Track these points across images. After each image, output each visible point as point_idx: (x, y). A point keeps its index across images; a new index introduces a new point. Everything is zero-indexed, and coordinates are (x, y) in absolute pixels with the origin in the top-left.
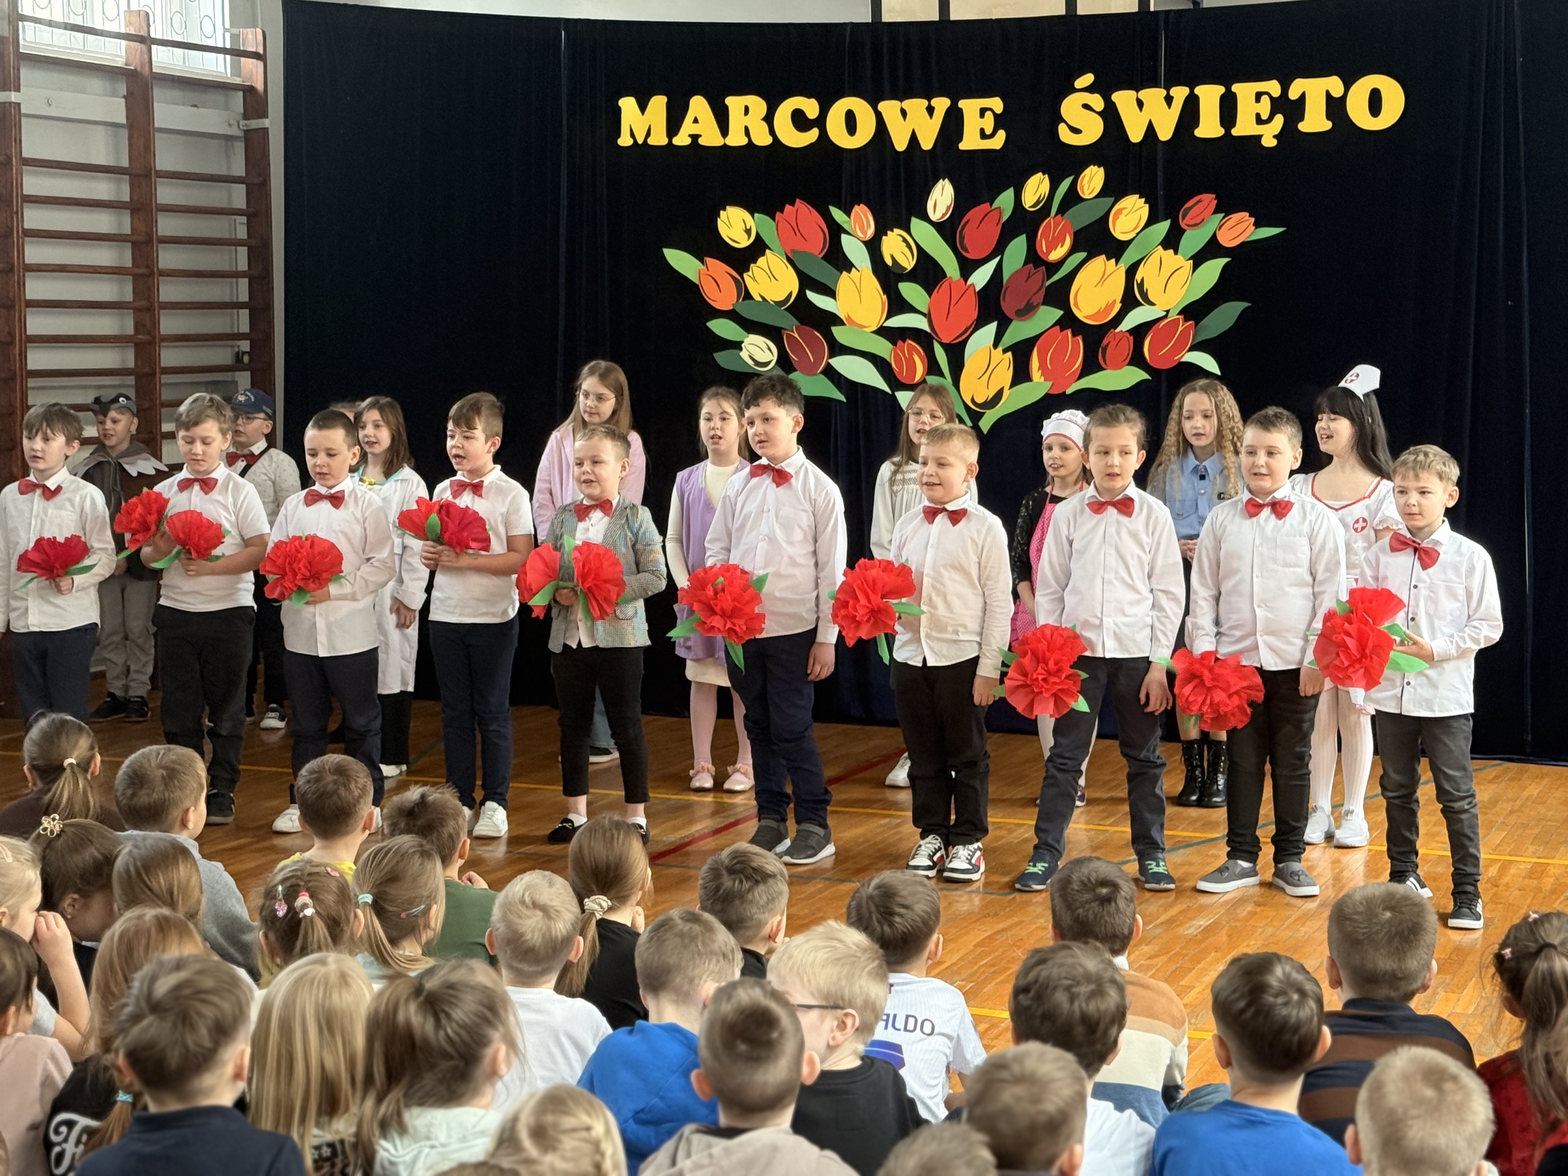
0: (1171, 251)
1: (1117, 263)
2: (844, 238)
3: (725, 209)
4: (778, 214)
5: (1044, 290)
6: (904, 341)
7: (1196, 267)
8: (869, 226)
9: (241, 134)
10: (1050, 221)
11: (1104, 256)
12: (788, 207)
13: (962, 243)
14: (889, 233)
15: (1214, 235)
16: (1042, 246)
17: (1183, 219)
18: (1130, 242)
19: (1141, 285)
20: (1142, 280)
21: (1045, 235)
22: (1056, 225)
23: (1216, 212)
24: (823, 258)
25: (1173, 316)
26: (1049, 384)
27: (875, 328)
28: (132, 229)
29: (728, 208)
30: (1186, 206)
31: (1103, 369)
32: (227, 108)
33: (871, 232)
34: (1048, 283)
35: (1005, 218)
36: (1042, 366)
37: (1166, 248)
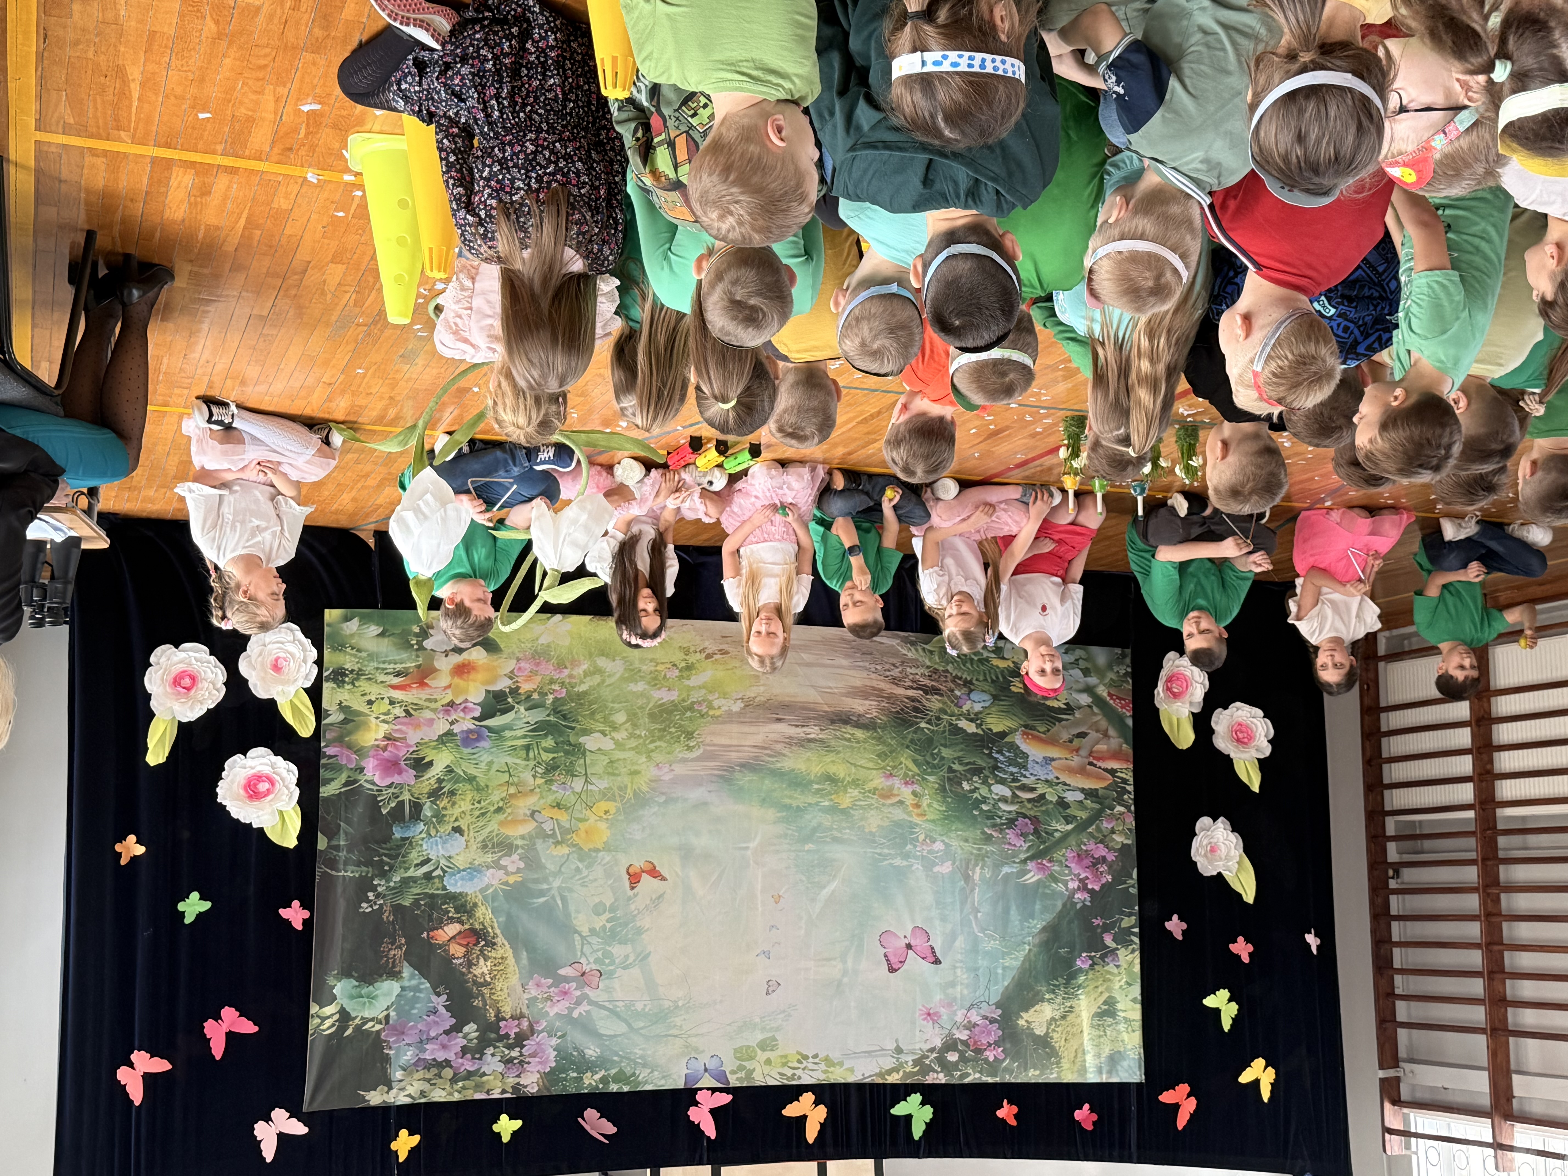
9: (1401, 1064)
28: (1504, 983)
32: (1414, 1087)
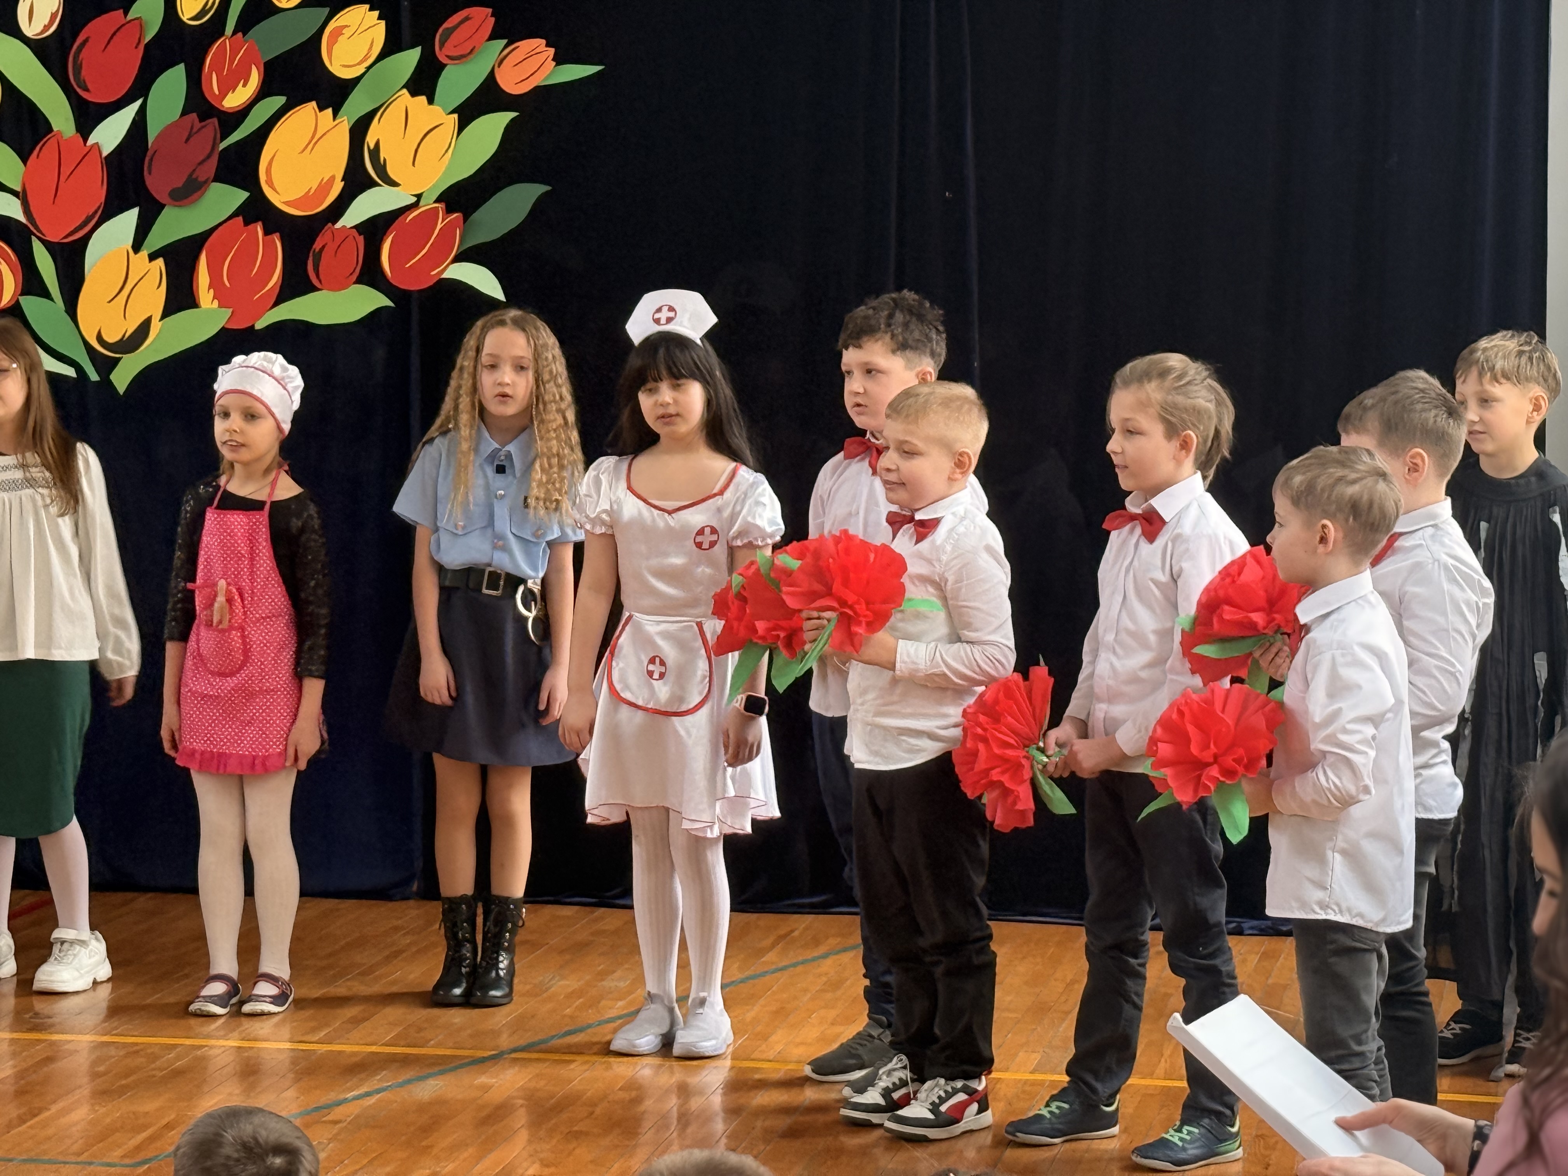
0: (423, 99)
1: (335, 115)
5: (215, 157)
7: (462, 125)
10: (225, 42)
11: (314, 104)
13: (77, 75)
15: (491, 76)
16: (213, 85)
17: (442, 45)
18: (355, 82)
19: (375, 153)
20: (377, 144)
21: (217, 67)
22: (234, 52)
23: (493, 37)
25: (428, 203)
26: (227, 313)
30: (447, 25)
31: (315, 289)
34: (223, 145)
35: (150, 33)
36: (215, 283)
37: (414, 93)
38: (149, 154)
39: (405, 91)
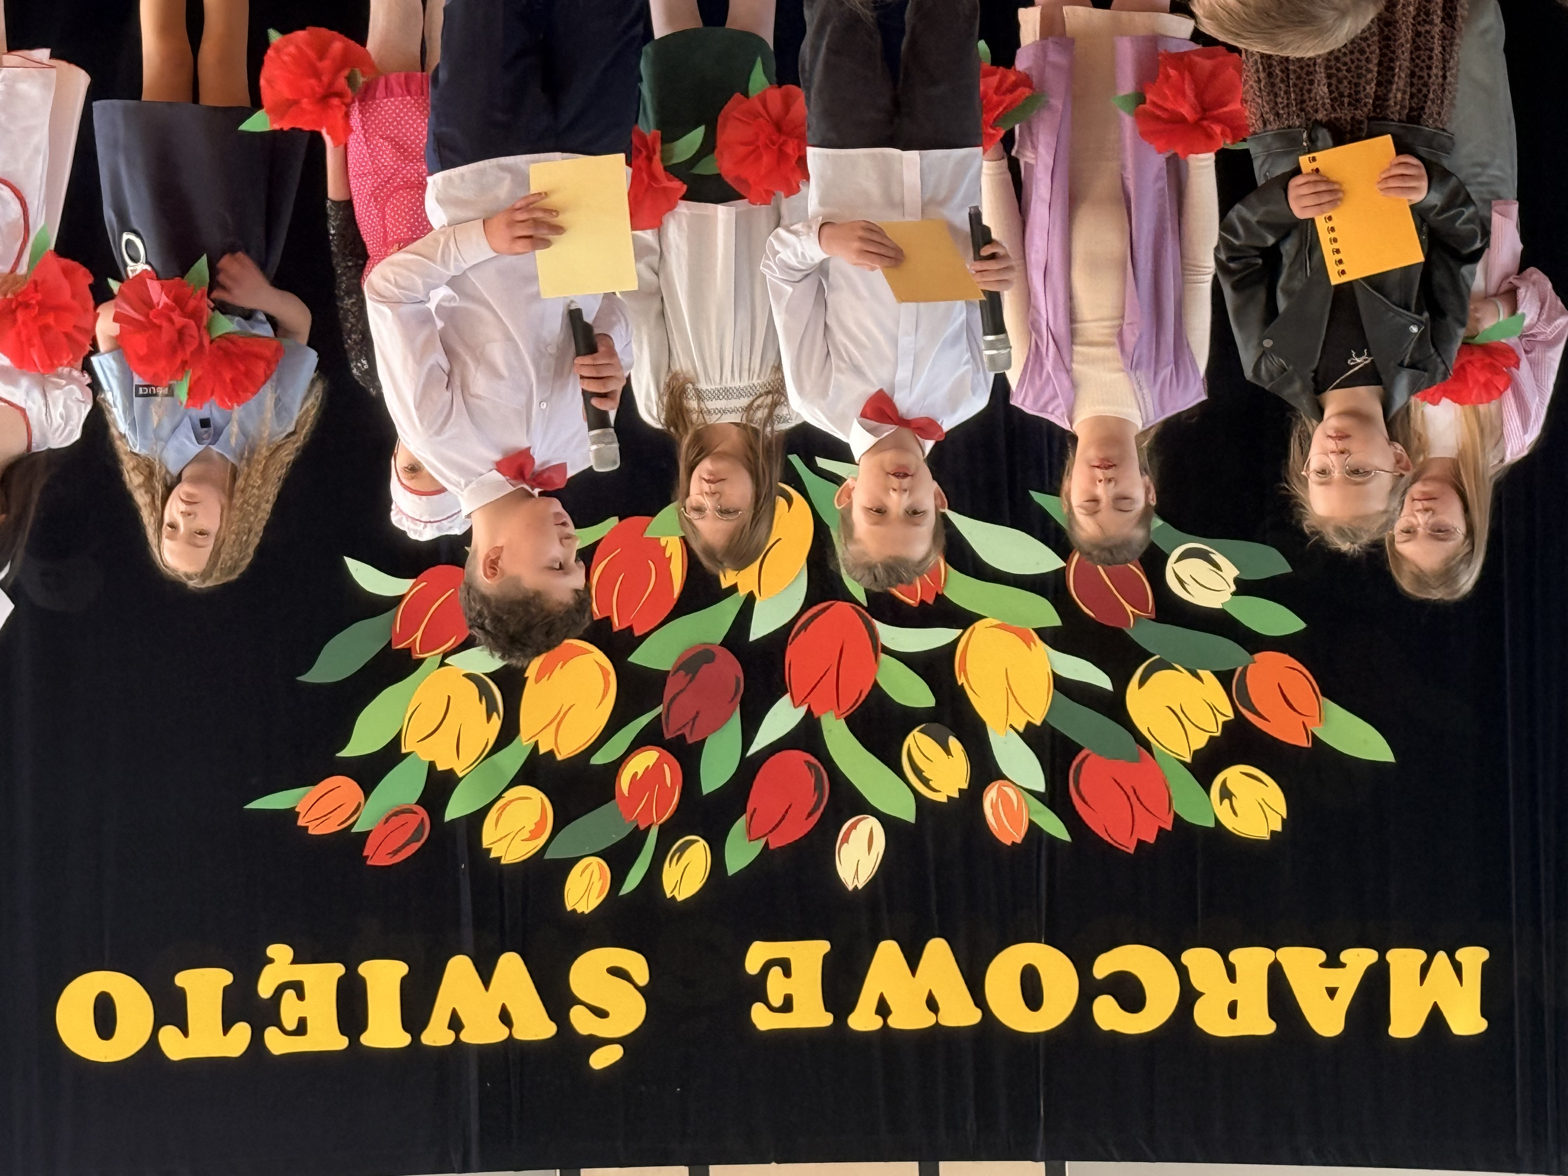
0: (440, 768)
1: (536, 746)
2: (1041, 787)
3: (1273, 833)
4: (1169, 828)
5: (667, 697)
6: (922, 602)
7: (396, 742)
8: (994, 806)
11: (559, 757)
12: (1151, 839)
13: (819, 780)
14: (956, 795)
15: (368, 794)
16: (671, 774)
17: (422, 823)
18: (513, 783)
19: (491, 709)
20: (489, 718)
21: (666, 794)
22: (648, 808)
23: (366, 835)
24: (1080, 748)
25: (432, 658)
26: (649, 534)
27: (978, 625)
29: (1267, 836)
30: (419, 844)
33: (991, 796)
34: (659, 709)
35: (741, 824)
36: (664, 563)
37: (451, 772)
38: (739, 698)
39: (460, 775)
